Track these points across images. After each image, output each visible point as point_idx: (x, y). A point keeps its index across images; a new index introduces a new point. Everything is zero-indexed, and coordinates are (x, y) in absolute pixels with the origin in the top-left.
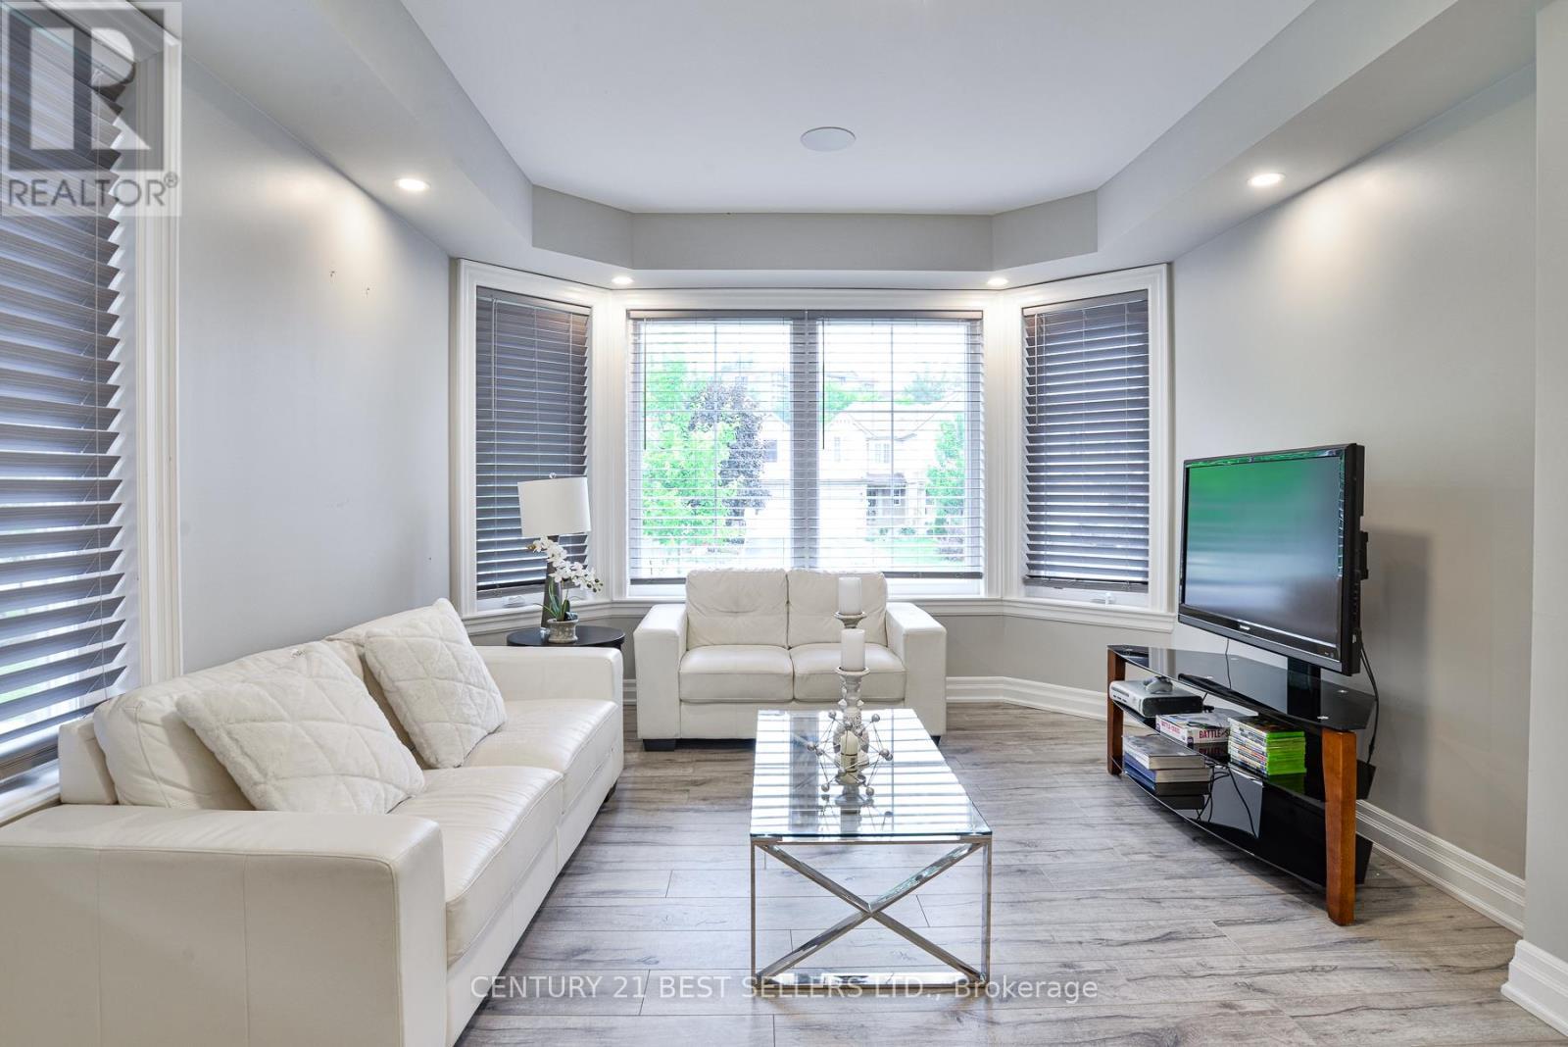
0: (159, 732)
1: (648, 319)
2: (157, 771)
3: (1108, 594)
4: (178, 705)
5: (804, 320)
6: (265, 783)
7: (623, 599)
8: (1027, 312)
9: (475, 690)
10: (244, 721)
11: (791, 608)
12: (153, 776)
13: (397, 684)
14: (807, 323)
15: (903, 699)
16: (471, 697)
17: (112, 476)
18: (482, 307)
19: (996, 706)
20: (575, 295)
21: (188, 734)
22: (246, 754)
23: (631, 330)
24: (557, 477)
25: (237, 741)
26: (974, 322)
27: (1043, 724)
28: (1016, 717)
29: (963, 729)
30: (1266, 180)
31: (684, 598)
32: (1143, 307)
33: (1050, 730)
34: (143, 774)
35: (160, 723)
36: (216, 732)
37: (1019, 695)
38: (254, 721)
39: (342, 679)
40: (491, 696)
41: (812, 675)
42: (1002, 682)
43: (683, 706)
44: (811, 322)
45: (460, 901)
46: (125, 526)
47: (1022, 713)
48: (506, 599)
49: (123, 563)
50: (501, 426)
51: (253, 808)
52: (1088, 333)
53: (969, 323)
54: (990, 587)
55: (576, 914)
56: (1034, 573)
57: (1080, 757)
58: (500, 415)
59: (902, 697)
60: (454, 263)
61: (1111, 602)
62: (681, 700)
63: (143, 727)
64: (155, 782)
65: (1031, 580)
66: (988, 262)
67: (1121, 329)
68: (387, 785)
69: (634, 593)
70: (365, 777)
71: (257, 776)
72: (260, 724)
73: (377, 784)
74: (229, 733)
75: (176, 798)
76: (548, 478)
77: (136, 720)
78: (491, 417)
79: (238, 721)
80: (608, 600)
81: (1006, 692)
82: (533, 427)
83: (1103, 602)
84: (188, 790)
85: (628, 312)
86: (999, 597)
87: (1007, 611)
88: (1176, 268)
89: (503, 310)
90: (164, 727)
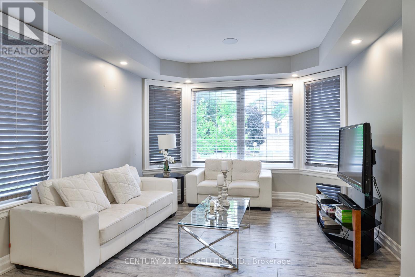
0: (49, 189)
1: (197, 91)
2: (48, 197)
3: (330, 169)
4: (52, 184)
5: (240, 89)
6: (68, 201)
7: (190, 167)
8: (306, 84)
9: (130, 186)
10: (65, 188)
11: (233, 170)
12: (47, 198)
13: (110, 183)
14: (241, 90)
15: (259, 197)
16: (129, 188)
17: (47, 135)
18: (151, 90)
19: (296, 201)
20: (178, 86)
21: (54, 190)
22: (65, 195)
23: (193, 94)
24: (168, 134)
25: (63, 192)
26: (290, 87)
27: (307, 207)
28: (300, 204)
29: (281, 207)
30: (356, 42)
31: (204, 167)
32: (338, 81)
33: (308, 209)
34: (45, 197)
35: (49, 187)
36: (59, 190)
37: (303, 198)
38: (67, 188)
39: (91, 181)
40: (136, 188)
41: (232, 188)
42: (299, 194)
43: (198, 195)
44: (242, 90)
45: (103, 230)
46: (49, 146)
47: (303, 204)
48: (158, 166)
49: (49, 154)
50: (156, 121)
51: (66, 206)
52: (323, 89)
53: (289, 88)
54: (295, 166)
55: (148, 242)
56: (309, 162)
57: (311, 217)
58: (156, 118)
59: (258, 196)
60: (143, 80)
61: (330, 171)
62: (198, 194)
63: (45, 188)
64: (47, 199)
65: (308, 164)
66: (290, 70)
67: (332, 88)
68: (98, 205)
69: (193, 165)
70: (93, 202)
71: (66, 200)
72: (68, 189)
73: (95, 205)
74: (62, 190)
75: (51, 203)
76: (165, 134)
77: (44, 186)
78: (153, 119)
79: (64, 188)
80: (186, 167)
81: (300, 197)
82: (165, 121)
83: (327, 171)
84: (53, 202)
85: (191, 89)
86: (298, 169)
87: (300, 173)
88: (347, 68)
89: (157, 91)
90: (50, 188)
